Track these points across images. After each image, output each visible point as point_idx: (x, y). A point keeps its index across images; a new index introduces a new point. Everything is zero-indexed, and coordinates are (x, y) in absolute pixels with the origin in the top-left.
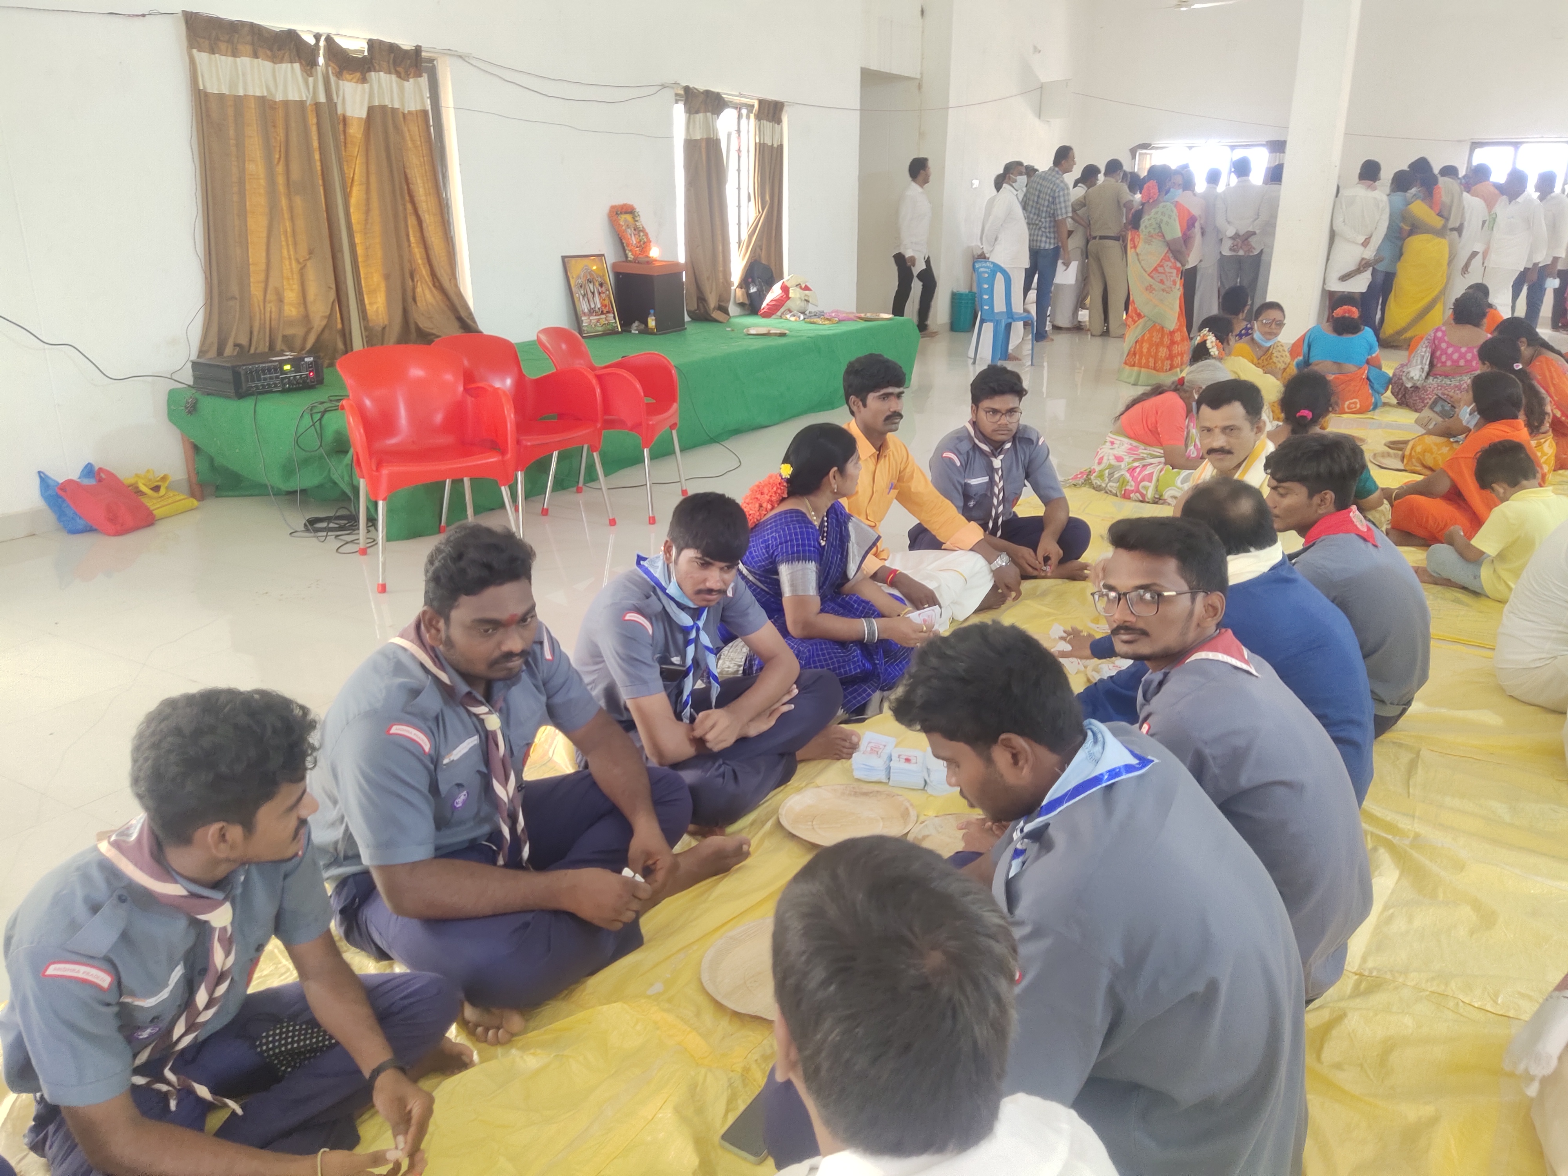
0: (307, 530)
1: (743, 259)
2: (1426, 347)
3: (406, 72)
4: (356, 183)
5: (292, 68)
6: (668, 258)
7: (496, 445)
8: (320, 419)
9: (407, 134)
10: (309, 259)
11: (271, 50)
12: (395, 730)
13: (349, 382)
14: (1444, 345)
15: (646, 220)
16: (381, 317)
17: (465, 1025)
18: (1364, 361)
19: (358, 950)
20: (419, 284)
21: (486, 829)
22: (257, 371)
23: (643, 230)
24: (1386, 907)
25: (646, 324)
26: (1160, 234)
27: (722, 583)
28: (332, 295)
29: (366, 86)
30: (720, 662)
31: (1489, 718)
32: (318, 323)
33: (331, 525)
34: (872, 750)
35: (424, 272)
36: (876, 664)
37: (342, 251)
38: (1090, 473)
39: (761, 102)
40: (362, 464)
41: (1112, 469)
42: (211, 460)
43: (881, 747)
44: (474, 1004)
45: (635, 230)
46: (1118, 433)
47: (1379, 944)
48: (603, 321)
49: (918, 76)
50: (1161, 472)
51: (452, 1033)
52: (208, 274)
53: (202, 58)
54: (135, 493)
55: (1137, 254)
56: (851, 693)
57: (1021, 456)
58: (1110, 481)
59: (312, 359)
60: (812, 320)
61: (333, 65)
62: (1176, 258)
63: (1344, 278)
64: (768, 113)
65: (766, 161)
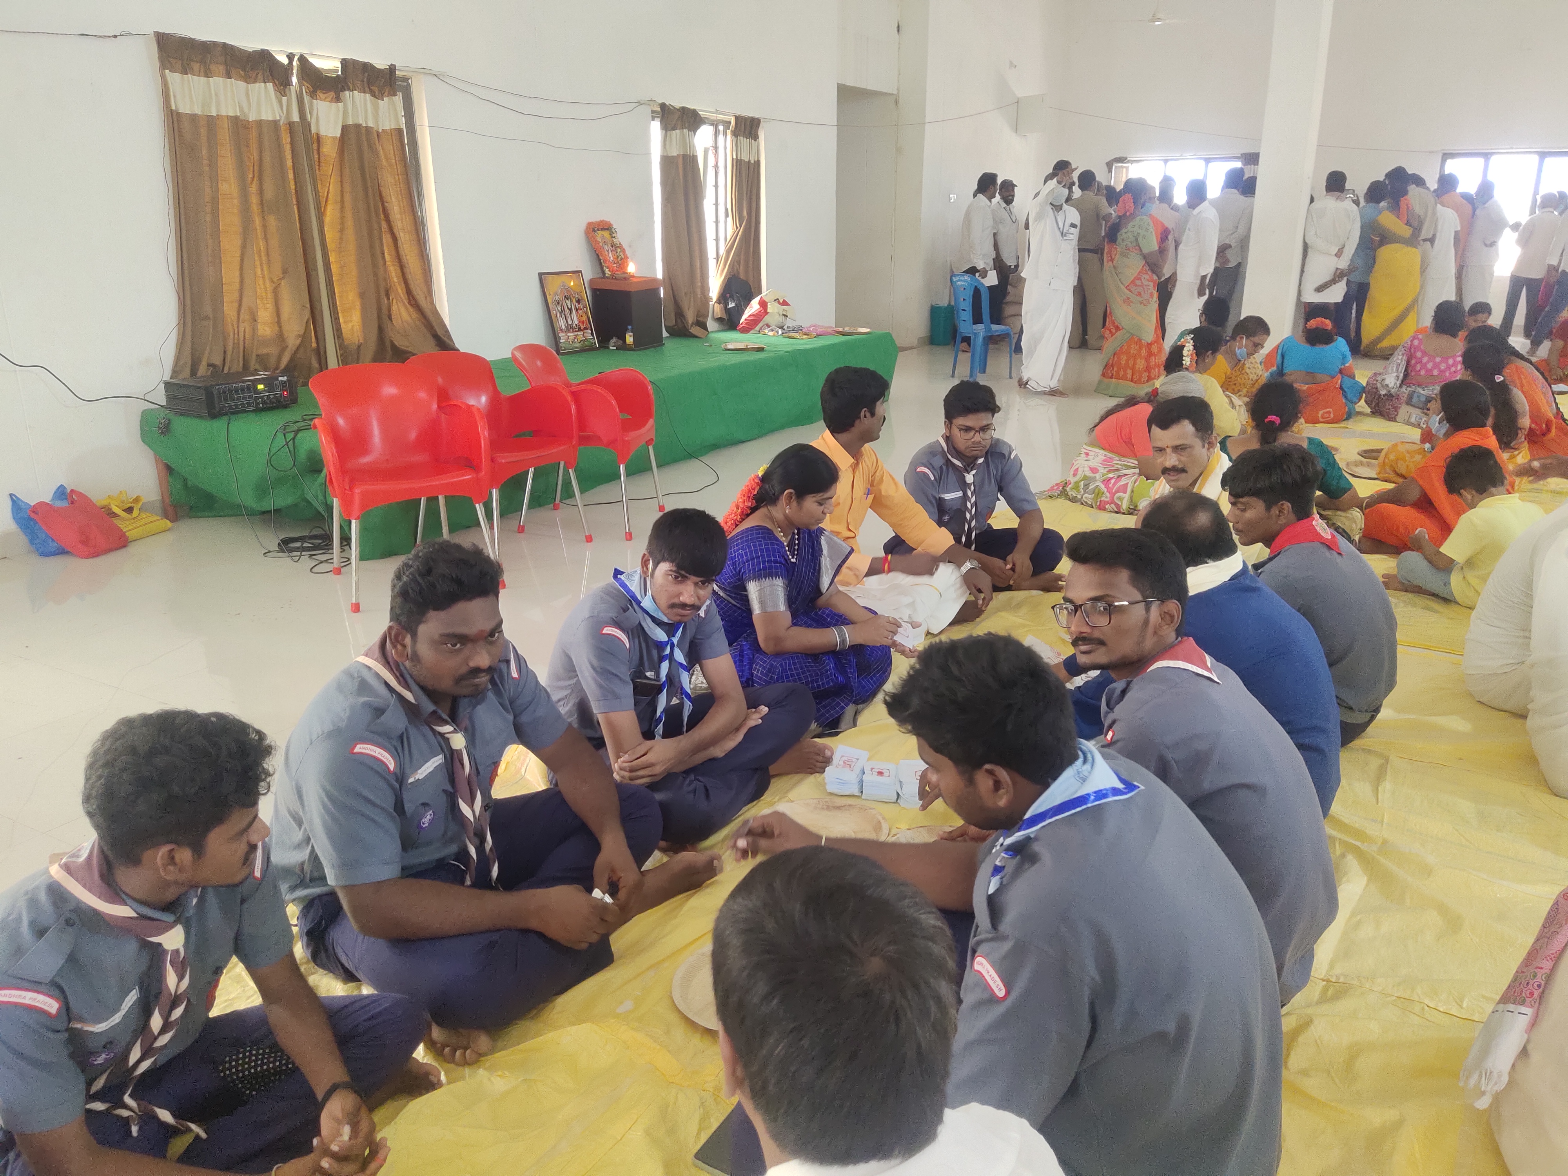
0: (282, 550)
1: (721, 275)
2: (1403, 354)
3: (380, 91)
4: (330, 202)
5: (266, 87)
6: (646, 274)
7: (470, 463)
8: (294, 439)
9: (381, 153)
10: (283, 278)
11: (244, 70)
12: (360, 748)
13: (321, 400)
14: (1419, 354)
15: (622, 237)
16: (356, 335)
17: (432, 1046)
18: (1338, 370)
19: (325, 972)
20: (394, 301)
21: (453, 848)
22: (230, 391)
23: (620, 247)
24: (1353, 914)
25: (624, 340)
26: (1137, 248)
27: (696, 598)
28: (307, 314)
29: (341, 105)
30: (694, 677)
31: (1458, 724)
32: (293, 341)
33: (305, 545)
34: (845, 763)
35: (400, 290)
36: (849, 677)
37: (316, 270)
38: (1066, 484)
39: (737, 118)
40: (335, 484)
41: (1087, 481)
42: (185, 480)
43: (854, 760)
44: (439, 1024)
45: (612, 246)
46: (1092, 444)
47: (1346, 951)
48: (580, 338)
49: (895, 92)
50: (1135, 482)
51: (420, 1053)
52: (181, 294)
53: (174, 78)
54: (108, 515)
55: (1115, 268)
56: (825, 707)
57: (993, 470)
58: (1085, 492)
59: (285, 378)
60: (790, 335)
61: (306, 84)
62: (1153, 272)
63: (1319, 289)
64: (745, 129)
65: (744, 175)
